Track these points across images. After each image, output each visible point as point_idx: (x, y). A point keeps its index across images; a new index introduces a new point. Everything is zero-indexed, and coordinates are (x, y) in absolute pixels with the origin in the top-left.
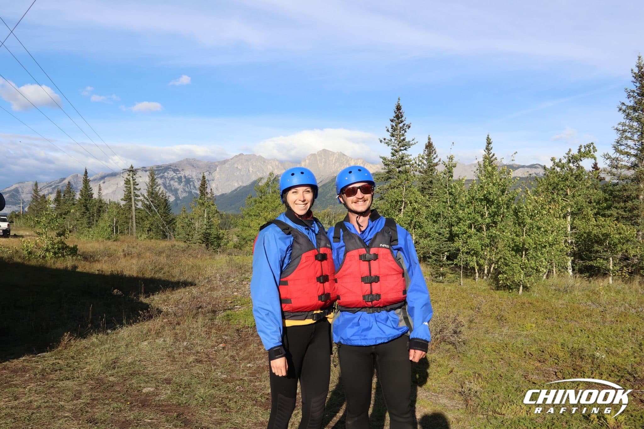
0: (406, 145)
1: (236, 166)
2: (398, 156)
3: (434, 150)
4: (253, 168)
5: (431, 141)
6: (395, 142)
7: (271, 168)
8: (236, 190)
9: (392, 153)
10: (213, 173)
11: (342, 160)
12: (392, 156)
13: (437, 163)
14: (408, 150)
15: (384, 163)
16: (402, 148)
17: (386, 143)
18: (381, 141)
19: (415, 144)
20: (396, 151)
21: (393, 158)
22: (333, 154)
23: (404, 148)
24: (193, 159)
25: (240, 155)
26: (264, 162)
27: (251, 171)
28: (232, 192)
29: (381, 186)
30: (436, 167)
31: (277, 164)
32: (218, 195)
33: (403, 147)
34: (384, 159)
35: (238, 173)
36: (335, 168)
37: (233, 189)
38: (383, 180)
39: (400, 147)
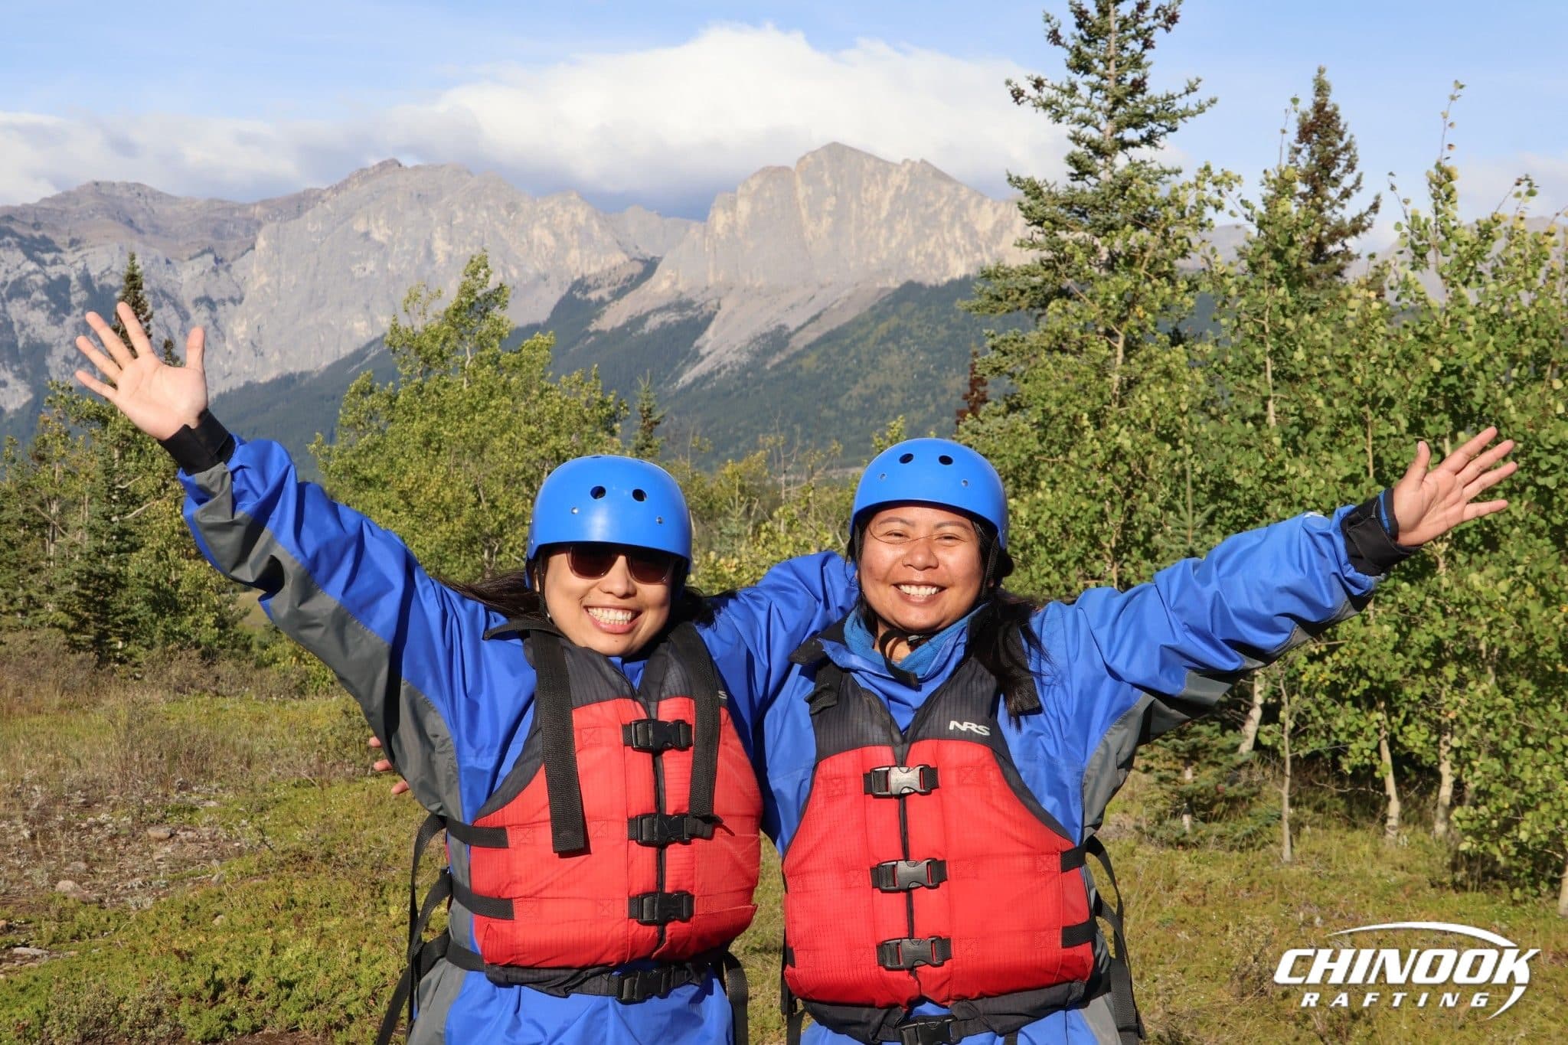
0: (1151, 118)
1: (360, 226)
2: (1105, 176)
3: (1347, 148)
4: (451, 241)
5: (1333, 99)
6: (1096, 102)
7: (550, 241)
8: (359, 355)
9: (1073, 160)
10: (236, 266)
11: (927, 205)
12: (1075, 177)
13: (1360, 218)
14: (1162, 142)
15: (1028, 212)
16: (1130, 134)
17: (1047, 106)
18: (1018, 95)
19: (1201, 109)
20: (1099, 151)
21: (1078, 185)
22: (885, 167)
23: (1143, 132)
24: (129, 187)
25: (383, 165)
26: (512, 207)
27: (440, 257)
28: (341, 367)
29: (1010, 335)
30: (1351, 242)
31: (581, 219)
32: (264, 378)
33: (1136, 126)
34: (1034, 191)
35: (371, 266)
36: (894, 243)
37: (347, 350)
38: (1024, 302)
39: (1119, 129)
